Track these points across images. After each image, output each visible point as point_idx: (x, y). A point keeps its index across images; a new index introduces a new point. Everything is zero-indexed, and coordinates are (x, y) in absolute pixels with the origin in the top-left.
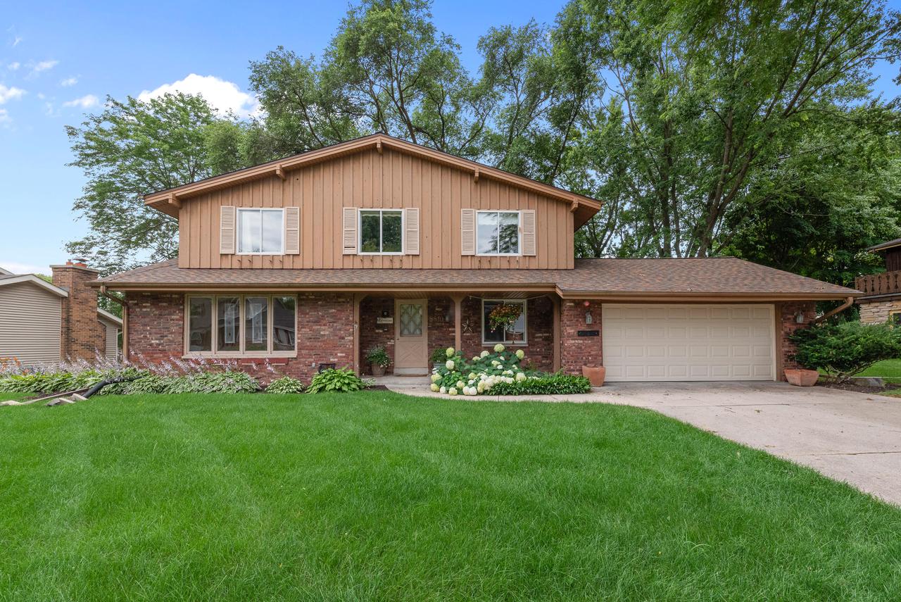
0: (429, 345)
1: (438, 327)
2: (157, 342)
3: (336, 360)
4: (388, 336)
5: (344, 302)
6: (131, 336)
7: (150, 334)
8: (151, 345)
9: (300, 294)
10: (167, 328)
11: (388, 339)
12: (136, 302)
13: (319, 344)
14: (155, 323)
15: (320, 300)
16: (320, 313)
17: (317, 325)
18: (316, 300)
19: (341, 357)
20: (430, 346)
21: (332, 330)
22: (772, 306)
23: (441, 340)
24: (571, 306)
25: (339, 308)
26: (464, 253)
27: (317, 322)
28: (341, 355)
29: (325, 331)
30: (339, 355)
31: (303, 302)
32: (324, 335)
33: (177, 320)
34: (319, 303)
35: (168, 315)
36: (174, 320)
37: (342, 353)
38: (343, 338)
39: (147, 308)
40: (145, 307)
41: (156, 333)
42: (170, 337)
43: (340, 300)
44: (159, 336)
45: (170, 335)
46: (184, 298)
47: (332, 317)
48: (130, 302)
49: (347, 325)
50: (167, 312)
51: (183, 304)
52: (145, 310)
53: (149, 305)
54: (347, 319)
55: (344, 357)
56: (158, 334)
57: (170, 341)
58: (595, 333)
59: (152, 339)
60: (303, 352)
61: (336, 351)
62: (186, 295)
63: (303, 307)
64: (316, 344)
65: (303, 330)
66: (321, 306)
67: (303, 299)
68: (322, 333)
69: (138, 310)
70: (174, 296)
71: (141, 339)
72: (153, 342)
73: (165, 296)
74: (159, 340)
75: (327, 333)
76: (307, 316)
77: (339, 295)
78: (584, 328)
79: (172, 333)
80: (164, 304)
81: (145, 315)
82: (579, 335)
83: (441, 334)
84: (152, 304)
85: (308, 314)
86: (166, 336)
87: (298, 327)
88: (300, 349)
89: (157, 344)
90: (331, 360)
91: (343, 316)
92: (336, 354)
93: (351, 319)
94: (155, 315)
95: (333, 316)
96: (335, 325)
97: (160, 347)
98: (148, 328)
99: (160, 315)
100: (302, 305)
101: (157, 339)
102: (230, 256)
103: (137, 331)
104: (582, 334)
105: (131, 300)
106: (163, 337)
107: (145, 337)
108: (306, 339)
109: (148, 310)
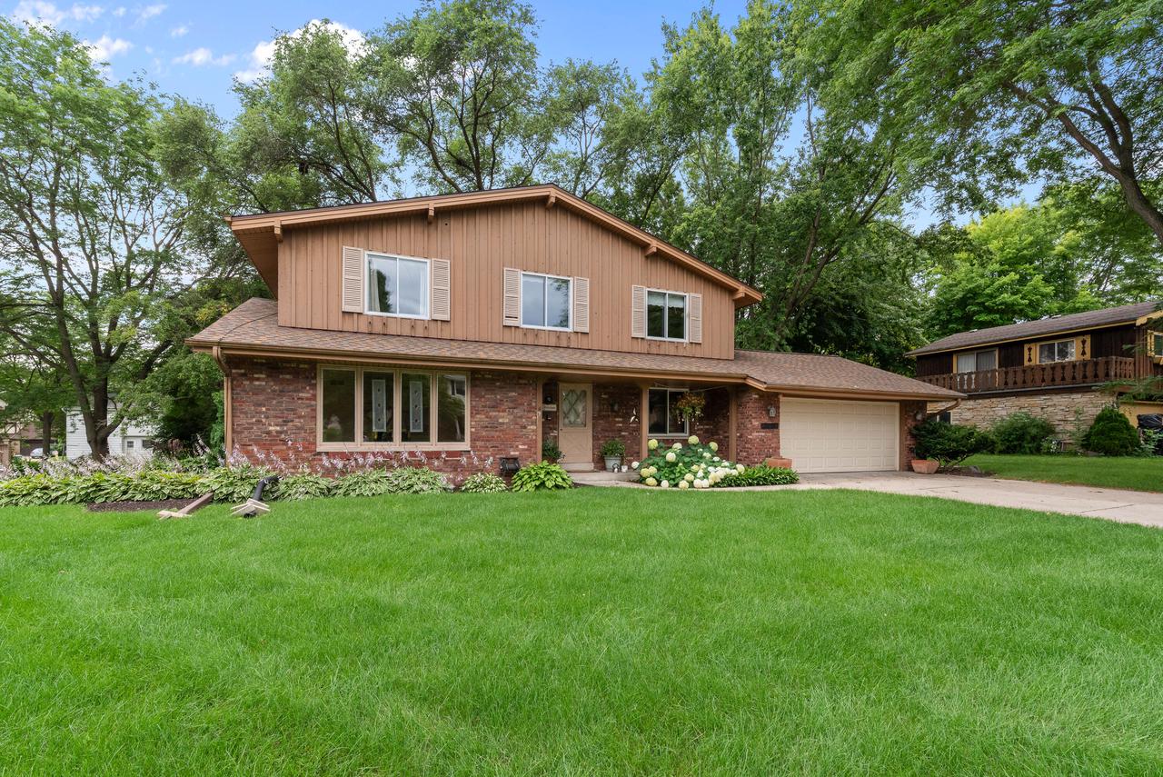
0: (593, 436)
1: (604, 416)
2: (278, 428)
3: (517, 453)
4: (551, 426)
5: (525, 384)
6: (236, 419)
7: (267, 417)
8: (269, 433)
9: (474, 371)
10: (292, 410)
11: (551, 429)
12: (243, 371)
13: (497, 433)
14: (274, 402)
15: (498, 380)
16: (498, 397)
17: (494, 411)
18: (493, 381)
19: (523, 450)
20: (595, 438)
21: (512, 417)
22: (897, 405)
23: (607, 431)
24: (756, 399)
25: (520, 392)
26: (633, 336)
27: (494, 407)
28: (523, 447)
29: (504, 418)
30: (520, 447)
31: (478, 383)
32: (503, 423)
33: (307, 399)
34: (498, 384)
35: (295, 391)
36: (302, 399)
37: (524, 444)
38: (525, 427)
39: (261, 381)
40: (258, 379)
41: (276, 417)
42: (298, 422)
43: (521, 381)
44: (280, 420)
45: (297, 420)
46: (316, 369)
47: (512, 402)
48: (234, 371)
49: (529, 411)
50: (291, 388)
51: (315, 378)
52: (257, 383)
53: (263, 376)
54: (530, 405)
55: (527, 450)
56: (280, 417)
57: (298, 428)
58: (773, 426)
59: (270, 425)
60: (479, 443)
61: (517, 443)
62: (318, 365)
63: (477, 389)
64: (493, 433)
65: (478, 416)
66: (500, 387)
67: (477, 379)
68: (500, 421)
69: (247, 383)
70: (302, 366)
71: (253, 424)
72: (271, 428)
73: (288, 365)
74: (281, 426)
75: (507, 421)
76: (483, 400)
77: (521, 375)
78: (766, 421)
79: (300, 417)
80: (288, 377)
81: (257, 392)
82: (762, 428)
83: (607, 425)
84: (268, 376)
85: (484, 397)
86: (292, 421)
87: (472, 413)
88: (473, 440)
89: (277, 432)
90: (512, 453)
91: (525, 400)
92: (517, 446)
93: (534, 404)
94: (275, 391)
95: (514, 400)
96: (515, 411)
97: (283, 436)
98: (264, 409)
99: (281, 391)
100: (476, 386)
101: (277, 425)
102: (355, 316)
103: (246, 413)
104: (764, 426)
105: (235, 368)
106: (286, 422)
107: (259, 422)
108: (482, 427)
109: (264, 383)
